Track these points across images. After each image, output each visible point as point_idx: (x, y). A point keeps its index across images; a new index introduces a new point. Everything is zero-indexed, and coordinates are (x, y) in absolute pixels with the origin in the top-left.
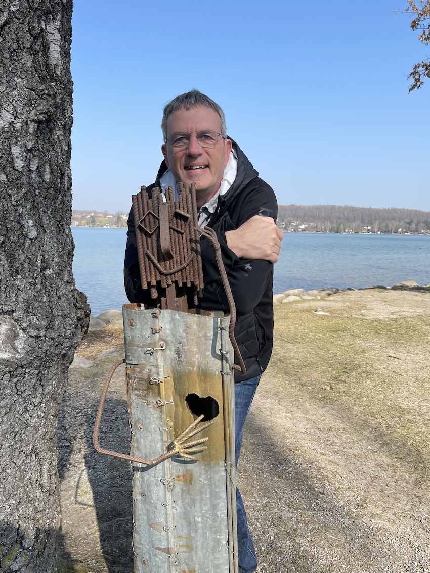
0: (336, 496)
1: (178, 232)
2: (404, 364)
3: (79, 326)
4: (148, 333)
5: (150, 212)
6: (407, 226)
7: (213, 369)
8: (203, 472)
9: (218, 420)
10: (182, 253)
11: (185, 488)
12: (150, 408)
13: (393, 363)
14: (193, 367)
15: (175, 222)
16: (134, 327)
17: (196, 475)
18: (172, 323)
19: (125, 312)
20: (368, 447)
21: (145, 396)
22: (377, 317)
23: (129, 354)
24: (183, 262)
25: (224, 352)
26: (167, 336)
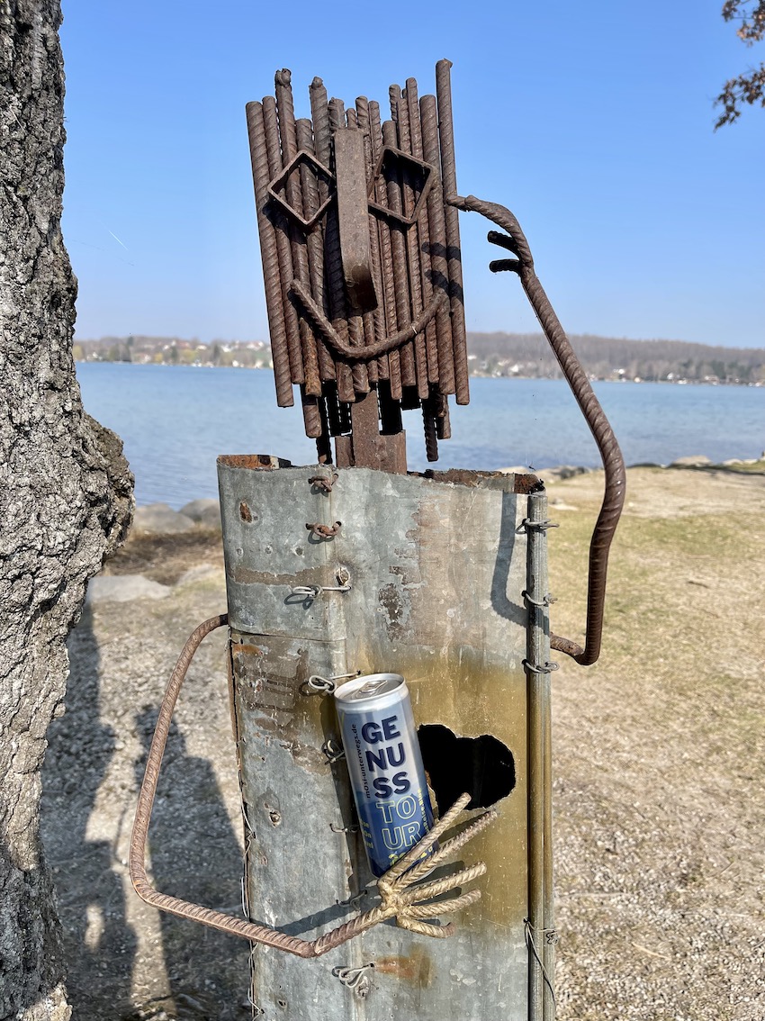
0: (640, 857)
1: (395, 224)
2: (716, 596)
3: (95, 519)
4: (297, 539)
5: (304, 159)
6: (683, 369)
7: (501, 654)
8: (460, 954)
9: (510, 807)
10: (404, 291)
11: (404, 995)
12: (302, 763)
13: (698, 593)
14: (437, 646)
15: (382, 189)
16: (253, 522)
17: (438, 963)
18: (372, 513)
19: (226, 475)
20: (682, 754)
21: (287, 728)
22: (658, 514)
23: (238, 603)
24: (406, 320)
25: (538, 602)
26: (356, 550)
